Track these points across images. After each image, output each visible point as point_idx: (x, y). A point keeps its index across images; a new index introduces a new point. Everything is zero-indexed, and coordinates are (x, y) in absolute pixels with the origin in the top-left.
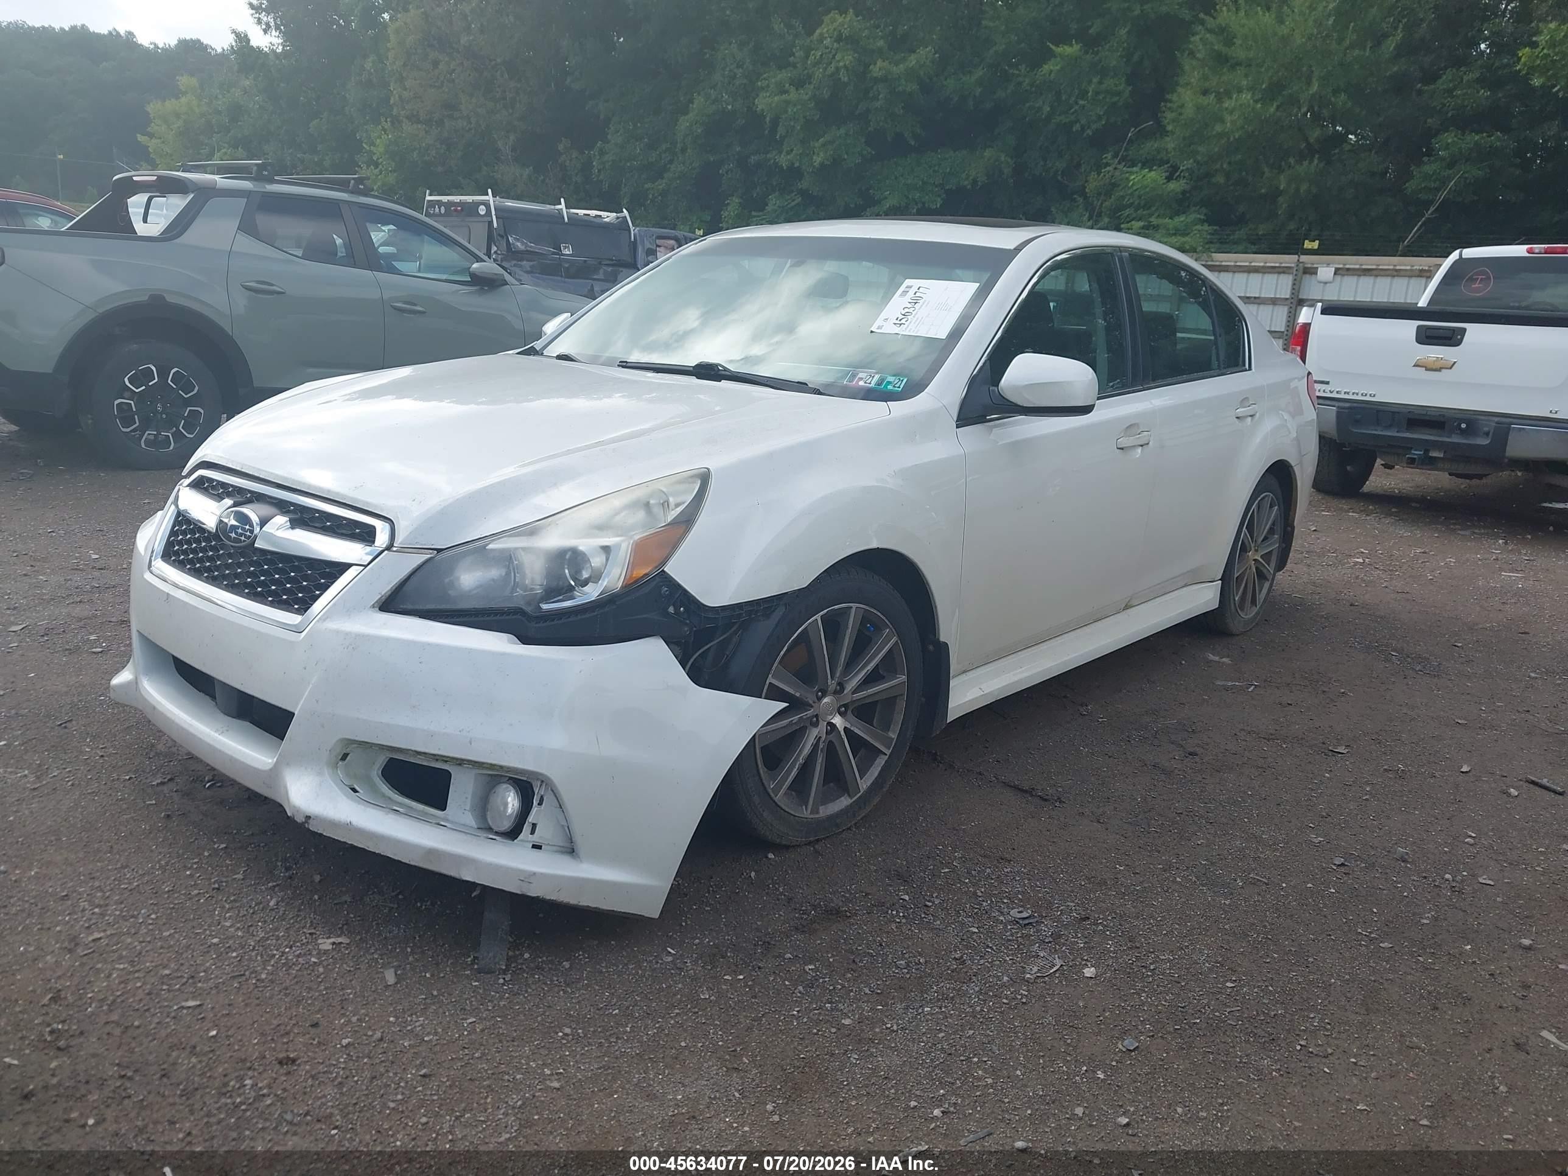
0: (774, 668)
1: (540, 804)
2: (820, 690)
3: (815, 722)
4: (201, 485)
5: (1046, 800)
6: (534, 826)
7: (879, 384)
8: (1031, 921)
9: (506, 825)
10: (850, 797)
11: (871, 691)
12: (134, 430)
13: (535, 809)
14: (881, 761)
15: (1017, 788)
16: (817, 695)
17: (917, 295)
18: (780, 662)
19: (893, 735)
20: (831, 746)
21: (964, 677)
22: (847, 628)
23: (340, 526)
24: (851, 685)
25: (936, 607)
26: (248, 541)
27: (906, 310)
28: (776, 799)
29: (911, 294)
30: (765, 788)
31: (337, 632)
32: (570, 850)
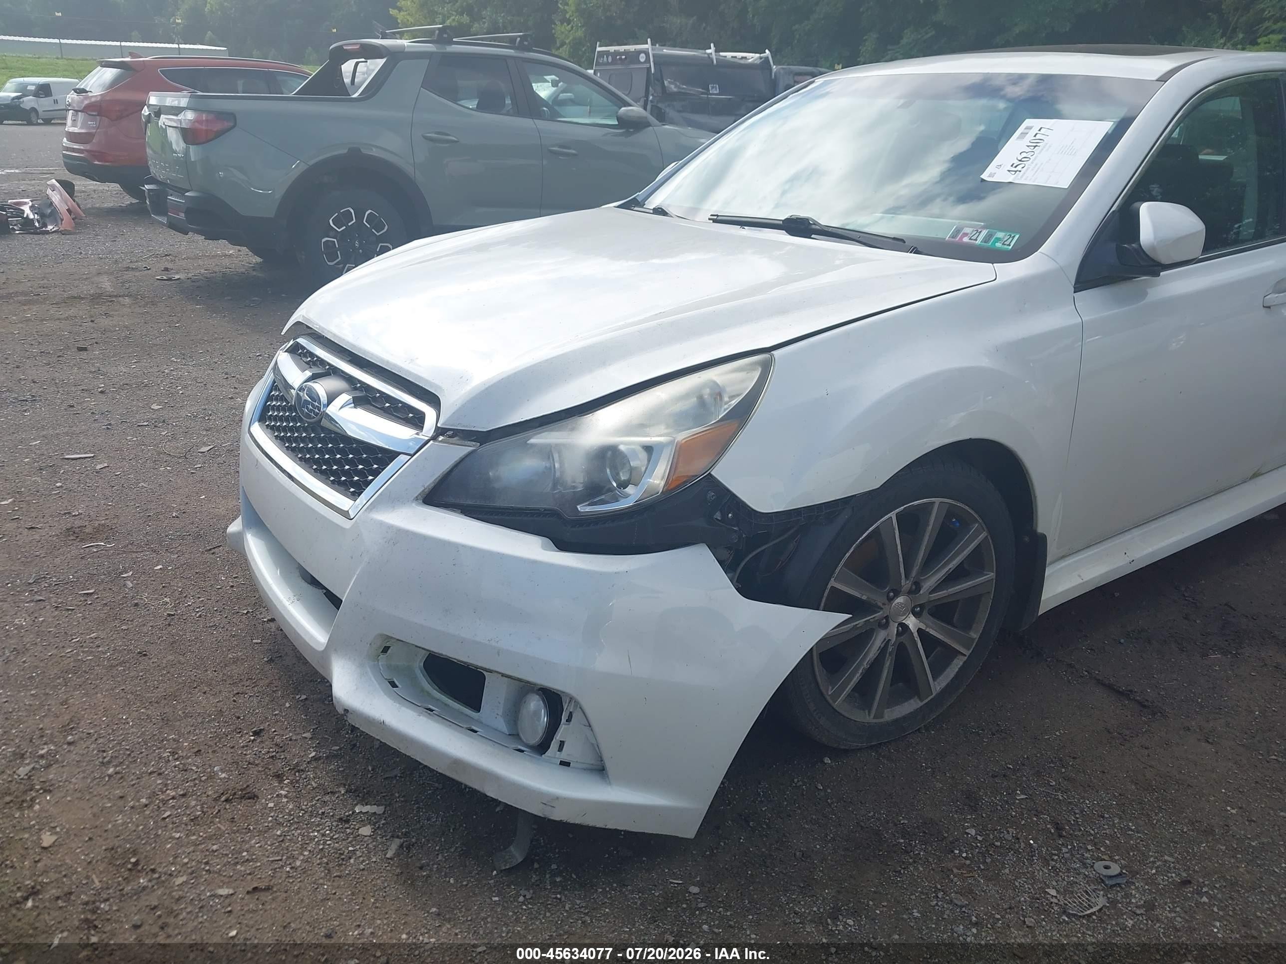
0: (837, 571)
1: (569, 720)
2: (893, 590)
3: (884, 624)
4: (296, 351)
5: (1144, 706)
6: (562, 744)
7: (986, 240)
8: (1119, 881)
9: (535, 738)
10: (921, 700)
11: (952, 590)
12: (337, 264)
13: (563, 728)
14: (957, 664)
15: (1110, 687)
16: (888, 596)
17: (1038, 137)
18: (845, 565)
19: (975, 635)
20: (901, 647)
21: (1063, 564)
22: (928, 525)
23: (396, 409)
24: (929, 583)
25: (1035, 497)
26: (317, 418)
27: (1024, 155)
28: (835, 705)
29: (1030, 136)
30: (822, 694)
31: (381, 523)
32: (599, 770)
